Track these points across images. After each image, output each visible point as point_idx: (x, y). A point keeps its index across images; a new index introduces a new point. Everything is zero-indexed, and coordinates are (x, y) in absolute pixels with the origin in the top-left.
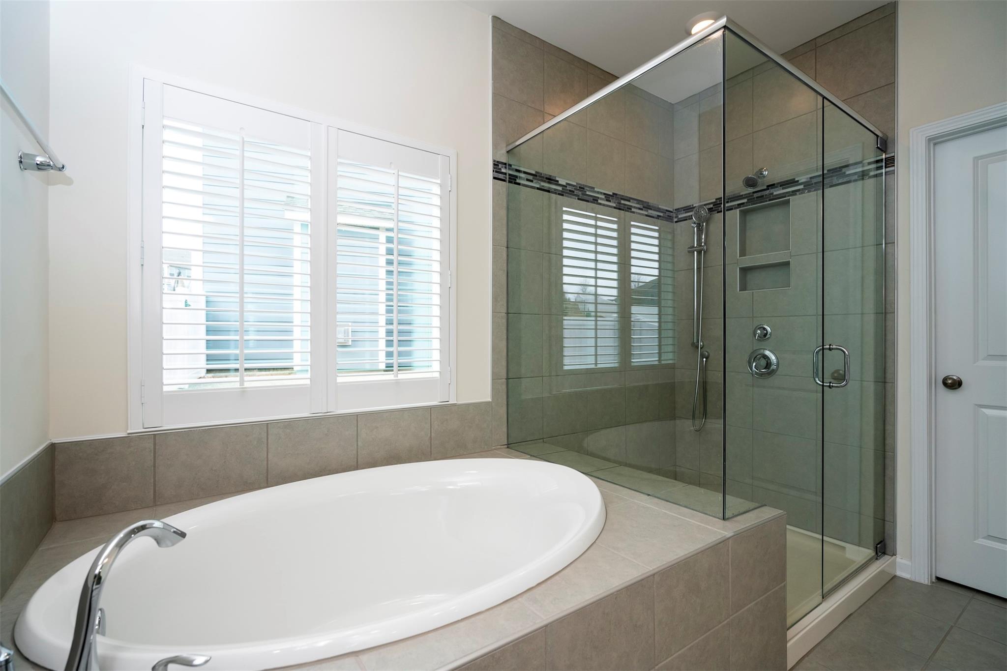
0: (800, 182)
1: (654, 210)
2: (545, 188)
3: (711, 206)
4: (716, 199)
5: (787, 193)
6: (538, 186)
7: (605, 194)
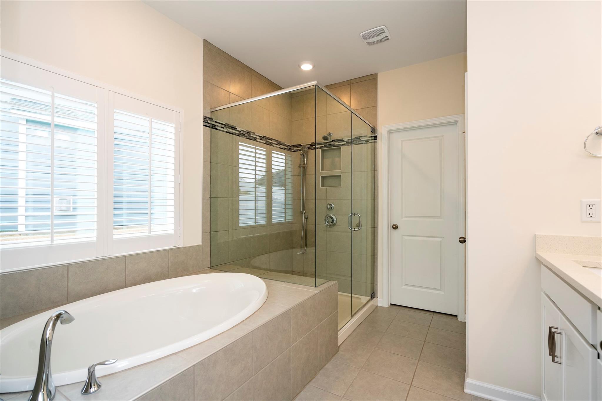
0: (345, 140)
1: (283, 145)
2: (230, 132)
3: (309, 146)
4: (311, 143)
5: (340, 144)
6: (227, 131)
7: (260, 136)
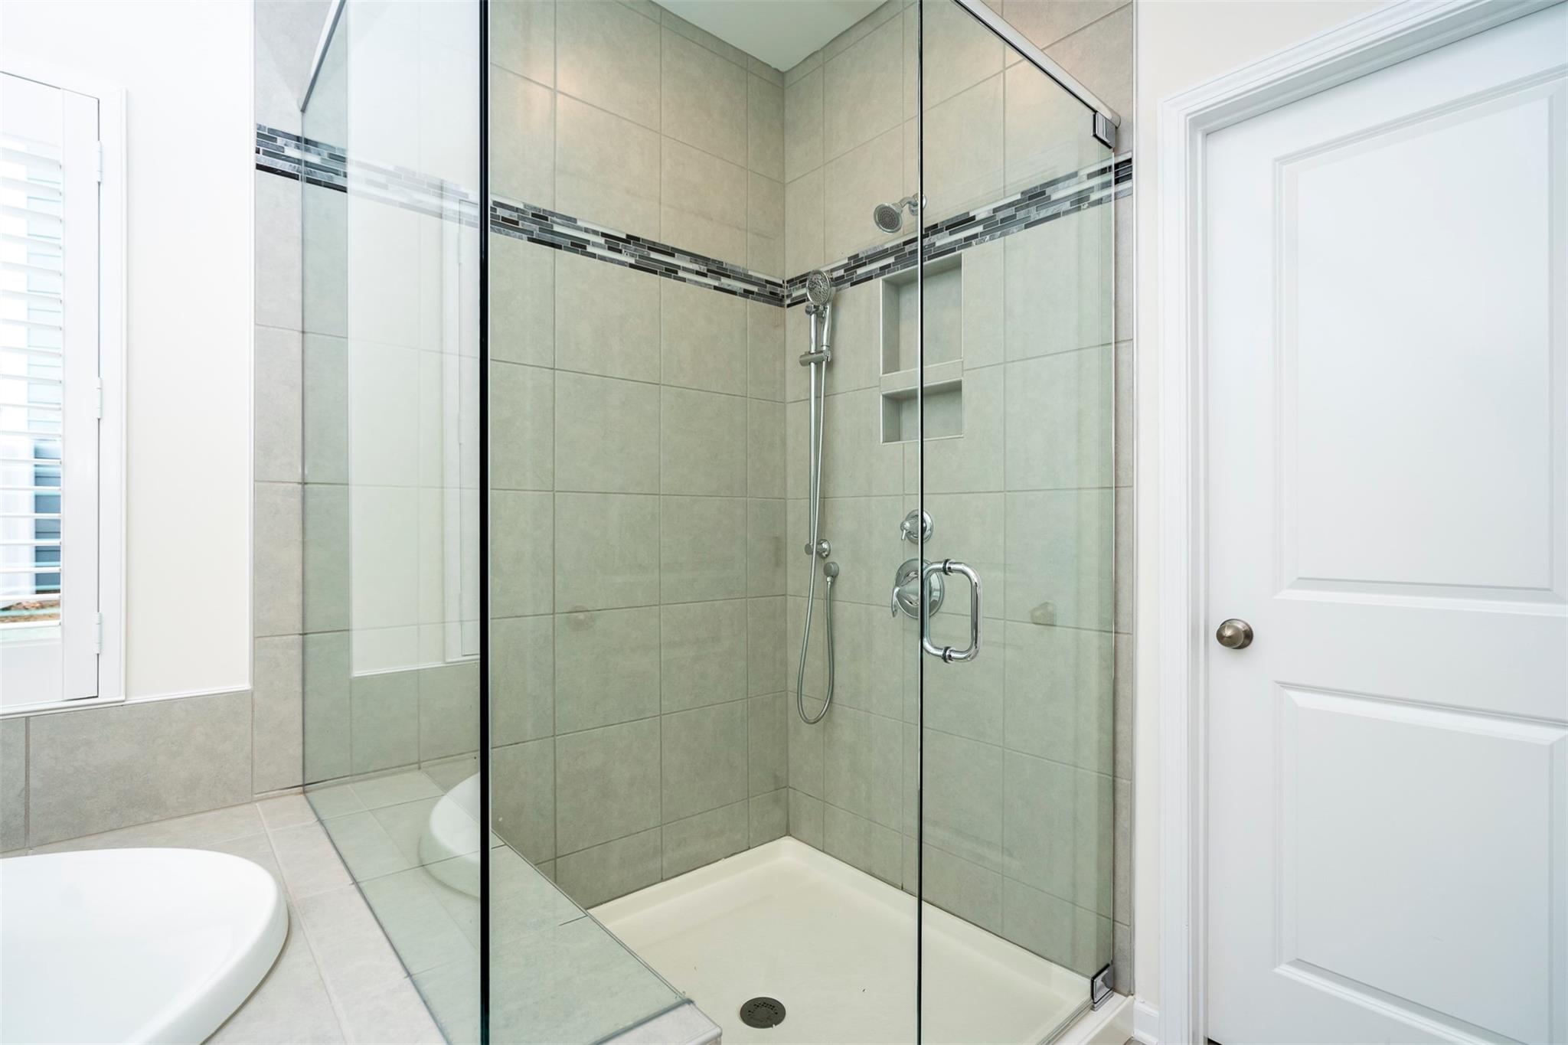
0: (977, 219)
1: (735, 278)
3: (841, 272)
4: (850, 259)
5: (956, 242)
7: (604, 235)
